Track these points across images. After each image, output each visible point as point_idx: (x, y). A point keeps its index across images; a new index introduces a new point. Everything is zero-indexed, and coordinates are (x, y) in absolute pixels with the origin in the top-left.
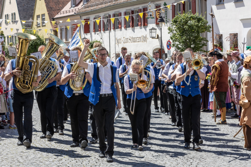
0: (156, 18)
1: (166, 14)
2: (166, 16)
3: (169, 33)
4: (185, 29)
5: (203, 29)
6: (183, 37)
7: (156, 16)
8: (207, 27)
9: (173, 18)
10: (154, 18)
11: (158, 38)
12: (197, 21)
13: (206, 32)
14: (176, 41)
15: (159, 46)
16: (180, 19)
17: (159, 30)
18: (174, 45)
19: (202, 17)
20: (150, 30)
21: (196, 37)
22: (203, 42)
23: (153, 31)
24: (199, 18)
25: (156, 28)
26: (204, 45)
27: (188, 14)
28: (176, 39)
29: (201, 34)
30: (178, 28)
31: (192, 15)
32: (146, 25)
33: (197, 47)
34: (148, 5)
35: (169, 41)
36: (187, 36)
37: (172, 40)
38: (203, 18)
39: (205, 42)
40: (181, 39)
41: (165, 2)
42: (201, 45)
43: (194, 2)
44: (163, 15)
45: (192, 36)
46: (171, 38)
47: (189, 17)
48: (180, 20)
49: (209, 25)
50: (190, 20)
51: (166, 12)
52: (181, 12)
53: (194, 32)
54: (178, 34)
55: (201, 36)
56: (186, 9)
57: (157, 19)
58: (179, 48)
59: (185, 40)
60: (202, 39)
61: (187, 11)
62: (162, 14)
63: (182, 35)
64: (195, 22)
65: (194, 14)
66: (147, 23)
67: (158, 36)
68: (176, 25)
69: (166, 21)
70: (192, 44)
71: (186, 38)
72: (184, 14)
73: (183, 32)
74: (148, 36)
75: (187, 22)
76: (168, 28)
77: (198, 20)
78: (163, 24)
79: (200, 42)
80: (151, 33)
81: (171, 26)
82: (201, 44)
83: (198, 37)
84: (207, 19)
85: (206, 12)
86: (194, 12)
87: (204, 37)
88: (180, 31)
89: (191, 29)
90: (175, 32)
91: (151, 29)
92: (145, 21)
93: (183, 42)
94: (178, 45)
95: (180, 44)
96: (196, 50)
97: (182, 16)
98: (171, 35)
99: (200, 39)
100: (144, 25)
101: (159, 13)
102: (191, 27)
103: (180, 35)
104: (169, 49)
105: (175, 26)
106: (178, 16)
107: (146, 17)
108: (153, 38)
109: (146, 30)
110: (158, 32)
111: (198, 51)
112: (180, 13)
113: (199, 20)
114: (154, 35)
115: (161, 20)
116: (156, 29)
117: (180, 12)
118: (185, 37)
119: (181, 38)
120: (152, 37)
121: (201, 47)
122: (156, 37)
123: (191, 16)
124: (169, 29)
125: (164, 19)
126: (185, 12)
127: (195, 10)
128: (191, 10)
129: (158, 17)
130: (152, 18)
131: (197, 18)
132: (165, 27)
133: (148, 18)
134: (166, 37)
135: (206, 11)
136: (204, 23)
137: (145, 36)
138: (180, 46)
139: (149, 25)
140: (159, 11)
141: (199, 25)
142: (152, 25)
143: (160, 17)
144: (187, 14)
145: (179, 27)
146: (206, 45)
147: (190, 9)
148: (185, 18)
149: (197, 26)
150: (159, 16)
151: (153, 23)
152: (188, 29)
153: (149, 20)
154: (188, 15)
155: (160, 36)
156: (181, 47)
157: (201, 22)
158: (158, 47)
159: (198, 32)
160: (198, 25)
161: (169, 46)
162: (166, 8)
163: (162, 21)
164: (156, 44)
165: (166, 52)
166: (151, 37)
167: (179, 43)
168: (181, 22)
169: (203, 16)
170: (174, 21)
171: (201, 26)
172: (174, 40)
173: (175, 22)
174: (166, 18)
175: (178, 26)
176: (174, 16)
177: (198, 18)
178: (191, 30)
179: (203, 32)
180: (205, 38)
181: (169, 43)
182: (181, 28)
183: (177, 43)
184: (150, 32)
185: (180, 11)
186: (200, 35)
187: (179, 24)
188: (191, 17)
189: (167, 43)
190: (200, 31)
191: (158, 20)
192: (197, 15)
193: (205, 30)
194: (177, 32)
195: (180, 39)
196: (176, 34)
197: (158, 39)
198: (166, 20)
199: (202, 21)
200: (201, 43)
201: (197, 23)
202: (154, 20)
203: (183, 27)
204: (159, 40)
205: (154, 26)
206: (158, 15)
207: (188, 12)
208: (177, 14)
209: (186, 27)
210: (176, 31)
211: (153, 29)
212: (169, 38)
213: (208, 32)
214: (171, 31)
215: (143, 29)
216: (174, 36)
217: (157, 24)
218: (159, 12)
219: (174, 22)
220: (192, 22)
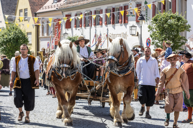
0: (137, 16)
1: (146, 12)
2: (147, 15)
3: (149, 31)
4: (164, 27)
5: (182, 28)
6: (162, 36)
7: (137, 14)
8: (186, 26)
9: (153, 16)
10: (134, 15)
11: (138, 35)
12: (176, 20)
13: (185, 31)
14: (155, 39)
15: (139, 43)
16: (160, 17)
17: (139, 28)
18: (153, 43)
19: (182, 17)
20: (130, 27)
21: (176, 36)
22: (182, 41)
23: (133, 28)
24: (179, 17)
25: (136, 25)
26: (183, 43)
27: (168, 13)
28: (156, 37)
29: (180, 33)
30: (158, 27)
31: (172, 14)
32: (126, 22)
33: (176, 46)
34: (129, 3)
35: (149, 39)
36: (166, 35)
37: (152, 38)
38: (183, 17)
39: (184, 41)
40: (161, 38)
41: (146, 1)
43: (174, 1)
44: (143, 13)
45: (171, 34)
46: (151, 36)
47: (169, 16)
48: (161, 19)
49: (189, 24)
50: (170, 19)
51: (146, 10)
52: (162, 11)
53: (173, 31)
54: (157, 33)
55: (180, 35)
56: (166, 8)
57: (137, 17)
58: (158, 46)
59: (164, 38)
60: (181, 38)
61: (168, 10)
62: (142, 12)
63: (161, 34)
64: (175, 21)
65: (174, 14)
66: (127, 20)
67: (138, 33)
68: (156, 24)
69: (147, 19)
71: (165, 36)
72: (164, 13)
73: (163, 31)
74: (128, 33)
75: (167, 21)
76: (148, 26)
77: (178, 19)
78: (143, 22)
79: (179, 40)
80: (131, 31)
81: (151, 24)
82: (180, 43)
83: (177, 36)
84: (186, 19)
85: (186, 12)
86: (174, 11)
87: (184, 36)
88: (160, 30)
89: (171, 28)
90: (155, 30)
91: (132, 27)
92: (126, 18)
94: (157, 43)
95: (159, 42)
96: (175, 48)
97: (162, 15)
98: (150, 33)
99: (179, 38)
100: (125, 22)
101: (139, 11)
102: (170, 26)
103: (160, 34)
105: (155, 25)
106: (158, 15)
107: (127, 15)
108: (133, 35)
109: (126, 28)
110: (138, 30)
111: (177, 49)
112: (160, 12)
113: (179, 19)
114: (134, 32)
116: (136, 27)
117: (160, 11)
118: (165, 35)
119: (161, 36)
120: (132, 34)
121: (180, 46)
122: (136, 35)
123: (171, 15)
124: (149, 27)
125: (144, 17)
126: (165, 11)
127: (175, 9)
128: (171, 10)
129: (138, 15)
130: (133, 16)
131: (176, 17)
132: (145, 25)
133: (129, 16)
134: (146, 34)
135: (186, 10)
136: (184, 23)
137: (125, 33)
139: (129, 22)
140: (139, 9)
141: (179, 24)
142: (132, 22)
143: (141, 16)
144: (167, 13)
145: (158, 26)
147: (170, 8)
148: (165, 17)
149: (177, 25)
150: (139, 14)
152: (168, 27)
153: (130, 18)
155: (140, 33)
156: (160, 45)
157: (181, 21)
158: (137, 45)
159: (178, 31)
160: (178, 24)
162: (147, 7)
163: (142, 18)
164: (135, 41)
166: (131, 35)
167: (159, 41)
168: (161, 20)
169: (182, 16)
170: (155, 19)
171: (181, 25)
172: (154, 38)
173: (156, 20)
174: (147, 17)
175: (158, 25)
176: (154, 14)
177: (178, 18)
178: (171, 29)
179: (182, 31)
180: (184, 37)
181: (148, 40)
182: (161, 26)
183: (157, 41)
184: (130, 30)
185: (160, 9)
186: (179, 34)
187: (159, 22)
188: (171, 16)
189: (147, 41)
190: (179, 30)
191: (139, 18)
192: (177, 14)
193: (185, 30)
194: (157, 31)
195: (159, 37)
196: (155, 32)
197: (137, 37)
198: (146, 18)
199: (182, 21)
200: (180, 42)
201: (177, 22)
202: (135, 18)
203: (163, 25)
204: (138, 38)
205: (134, 23)
206: (139, 13)
207: (168, 12)
208: (158, 13)
209: (166, 26)
210: (156, 30)
211: (133, 26)
212: (149, 36)
213: (187, 32)
214: (151, 30)
215: (123, 26)
216: (154, 34)
217: (138, 22)
218: (140, 11)
219: (154, 21)
220: (172, 21)
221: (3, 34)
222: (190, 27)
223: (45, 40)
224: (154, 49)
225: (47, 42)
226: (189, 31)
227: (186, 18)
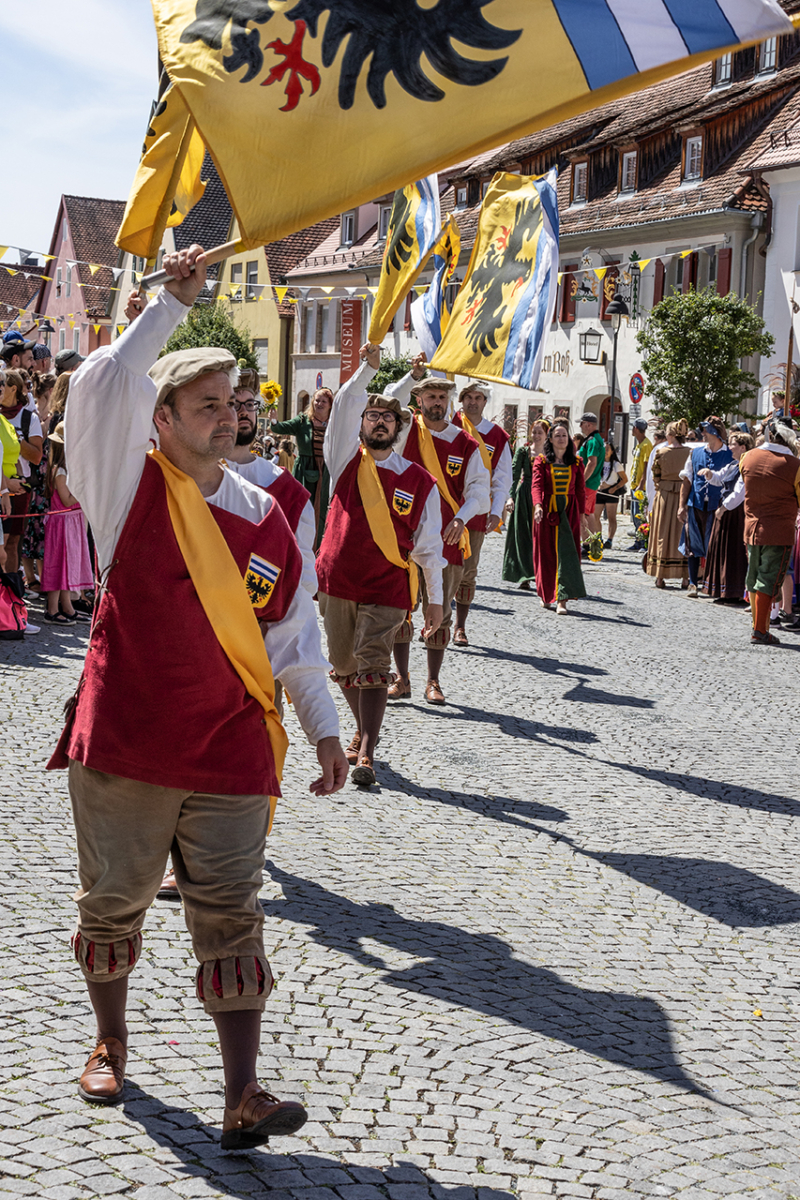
0: (605, 298)
1: (635, 289)
2: (635, 296)
3: (639, 350)
4: (690, 340)
5: (746, 344)
6: (681, 367)
7: (605, 294)
8: (760, 340)
9: (655, 303)
10: (595, 298)
11: (604, 362)
12: (729, 318)
13: (755, 354)
14: (659, 378)
15: (607, 389)
16: (677, 307)
17: (611, 338)
18: (651, 389)
19: (748, 308)
20: (581, 335)
21: (724, 370)
22: (742, 386)
23: (590, 339)
24: (739, 310)
25: (601, 330)
26: (746, 394)
27: (705, 293)
28: (660, 371)
29: (739, 360)
30: (670, 337)
31: (717, 298)
32: (569, 319)
33: (724, 402)
34: (580, 258)
35: (638, 376)
36: (694, 364)
37: (647, 373)
38: (751, 310)
39: (751, 387)
40: (676, 373)
41: (635, 252)
42: (737, 395)
43: (727, 256)
44: (626, 292)
45: (710, 364)
46: (646, 368)
47: (707, 303)
48: (679, 312)
49: (767, 333)
50: (709, 313)
51: (636, 282)
52: (684, 286)
53: (717, 352)
54: (666, 356)
55: (739, 366)
56: (699, 279)
57: (605, 302)
58: (666, 400)
59: (687, 374)
60: (742, 377)
61: (704, 285)
62: (622, 288)
63: (679, 360)
64: (725, 320)
65: (722, 296)
66: (574, 313)
67: (605, 355)
68: (664, 328)
69: (635, 311)
70: (709, 391)
71: (691, 369)
72: (691, 295)
73: (683, 351)
74: (575, 356)
75: (699, 321)
76: (636, 333)
77: (732, 315)
78: (624, 321)
79: (735, 384)
80: (583, 347)
81: (647, 328)
82: (737, 392)
83: (730, 370)
84: (761, 315)
85: (763, 293)
86: (724, 289)
87: (750, 371)
88: (673, 347)
89: (709, 342)
90: (658, 348)
91: (586, 334)
92: (569, 307)
93: (681, 381)
94: (664, 389)
95: (669, 388)
96: (720, 409)
97: (684, 300)
98: (645, 357)
99: (735, 376)
100: (564, 320)
101: (612, 286)
102: (709, 335)
103: (674, 361)
104: (635, 401)
105: (660, 330)
106: (672, 298)
107: (572, 294)
108: (588, 361)
109: (569, 337)
110: (606, 344)
111: (726, 413)
112: (679, 290)
113: (737, 315)
114: (592, 353)
115: (616, 308)
116: (600, 335)
117: (680, 286)
118: (689, 366)
119: (677, 368)
120: (585, 359)
121: (737, 401)
122: (600, 361)
123: (713, 302)
124: (641, 338)
125: (628, 304)
126: (695, 287)
127: (726, 283)
128: (713, 283)
129: (609, 298)
130: (591, 299)
131: (730, 307)
132: (629, 330)
133: (578, 298)
134: (631, 361)
135: (763, 288)
136: (753, 328)
137: (563, 353)
138: (670, 394)
139: (578, 321)
140: (613, 279)
141: (737, 332)
142: (586, 323)
143: (615, 299)
144: (700, 295)
145: (671, 333)
146: (752, 397)
147: (712, 279)
148: (693, 305)
149: (729, 334)
150: (612, 292)
151: (593, 316)
152: (701, 340)
153: (582, 305)
154: (707, 296)
155: (610, 357)
156: (674, 396)
157: (742, 321)
158: (601, 393)
159: (731, 354)
160: (733, 330)
161: (636, 391)
162: (636, 272)
163: (621, 309)
164: (596, 382)
165: (626, 409)
166: (582, 360)
167: (669, 383)
168: (679, 318)
169: (749, 304)
170: (659, 312)
171: (742, 333)
172: (654, 373)
173: (662, 315)
174: (635, 303)
175: (670, 330)
176: (659, 296)
177: (734, 310)
178: (710, 346)
179: (747, 353)
180: (752, 375)
181: (637, 381)
182: (677, 335)
183: (663, 383)
184: (581, 344)
185: (679, 282)
186: (737, 363)
187: (673, 322)
188: (713, 304)
189: (632, 382)
190: (737, 350)
191: (608, 308)
192: (732, 297)
193: (754, 350)
194: (666, 350)
195: (671, 370)
196: (660, 355)
197: (603, 367)
198: (632, 309)
199: (747, 320)
200: (737, 388)
201: (731, 326)
202: (596, 305)
203: (685, 333)
204: (606, 371)
205: (595, 323)
206: (612, 289)
207: (704, 289)
208: (671, 294)
209: (694, 335)
210: (663, 347)
211: (592, 333)
212: (639, 366)
213: (762, 357)
214: (647, 346)
215: (560, 331)
216: (655, 360)
217: (606, 320)
218: (614, 283)
219: (657, 317)
220: (714, 321)
221: (176, 339)
222: (771, 342)
223: (309, 368)
224: (653, 407)
225: (314, 372)
226: (768, 354)
227: (760, 311)
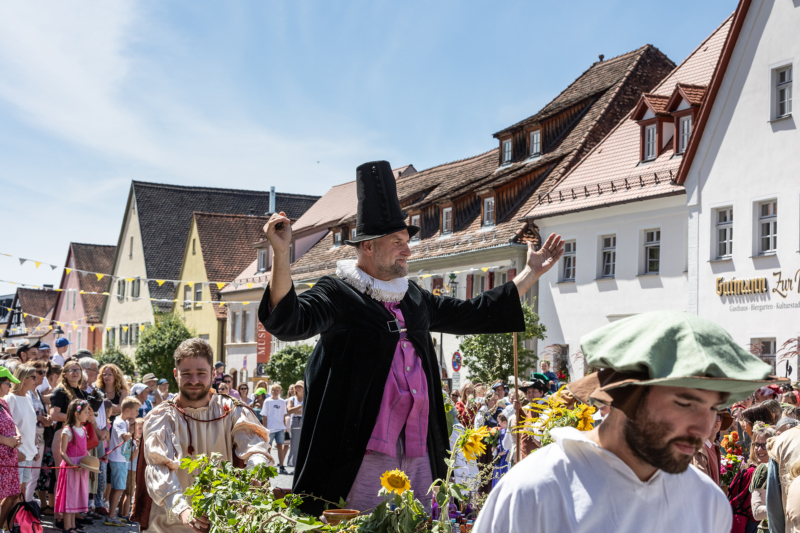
6: (485, 347)
8: (537, 328)
13: (534, 338)
14: (471, 355)
18: (466, 362)
19: (528, 307)
22: (527, 359)
26: (528, 365)
28: (472, 350)
29: (524, 342)
34: (416, 277)
35: (457, 354)
36: (494, 345)
37: (463, 351)
38: (530, 309)
39: (532, 360)
40: (482, 351)
41: (452, 273)
42: (524, 366)
46: (462, 348)
49: (541, 324)
51: (454, 292)
55: (524, 346)
58: (476, 369)
59: (489, 352)
60: (526, 353)
63: (483, 343)
70: (504, 363)
79: (521, 358)
82: (523, 363)
84: (537, 312)
85: (537, 297)
87: (531, 348)
93: (486, 357)
94: (474, 362)
95: (478, 362)
98: (461, 341)
99: (521, 353)
103: (480, 343)
104: (457, 370)
118: (491, 347)
119: (483, 348)
121: (523, 369)
134: (452, 344)
135: (537, 294)
136: (532, 320)
138: (479, 365)
140: (438, 290)
146: (533, 367)
156: (481, 366)
159: (518, 338)
161: (457, 363)
162: (454, 285)
165: (450, 376)
167: (478, 358)
169: (529, 305)
172: (468, 352)
179: (528, 337)
180: (532, 352)
181: (456, 357)
183: (475, 358)
189: (454, 357)
190: (522, 335)
193: (533, 335)
195: (479, 350)
196: (471, 340)
212: (458, 347)
213: (538, 340)
221: (147, 336)
222: (544, 330)
223: (237, 353)
224: (468, 375)
225: (241, 357)
226: (542, 338)
227: (536, 309)
